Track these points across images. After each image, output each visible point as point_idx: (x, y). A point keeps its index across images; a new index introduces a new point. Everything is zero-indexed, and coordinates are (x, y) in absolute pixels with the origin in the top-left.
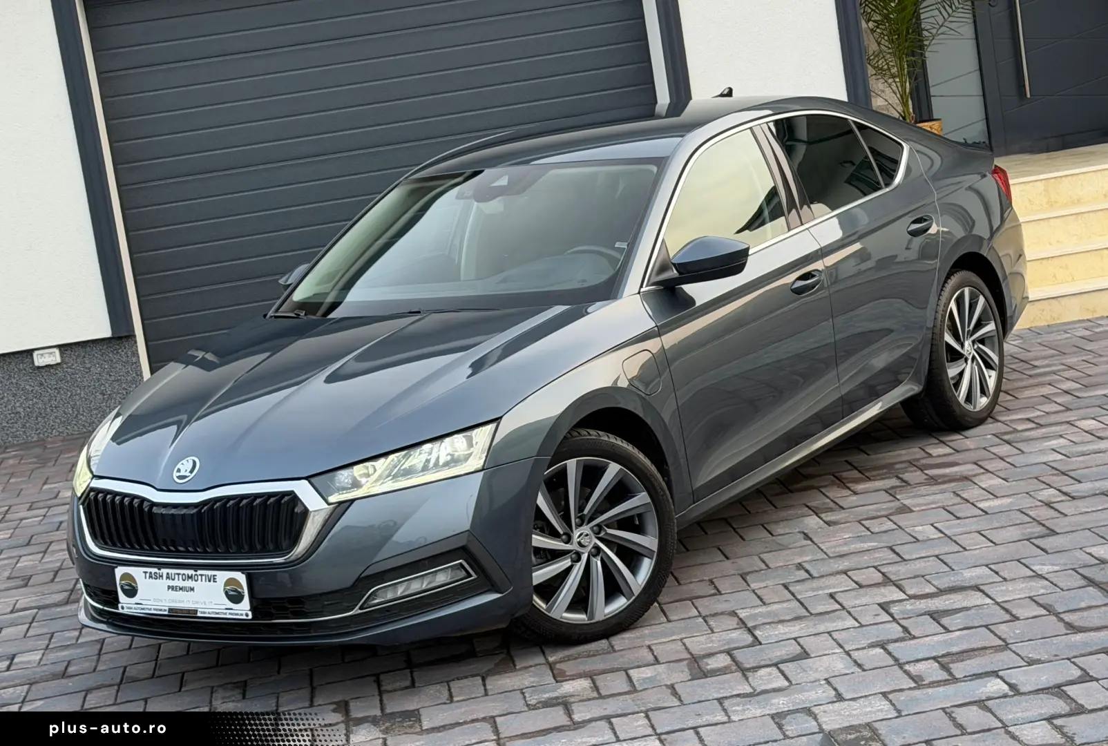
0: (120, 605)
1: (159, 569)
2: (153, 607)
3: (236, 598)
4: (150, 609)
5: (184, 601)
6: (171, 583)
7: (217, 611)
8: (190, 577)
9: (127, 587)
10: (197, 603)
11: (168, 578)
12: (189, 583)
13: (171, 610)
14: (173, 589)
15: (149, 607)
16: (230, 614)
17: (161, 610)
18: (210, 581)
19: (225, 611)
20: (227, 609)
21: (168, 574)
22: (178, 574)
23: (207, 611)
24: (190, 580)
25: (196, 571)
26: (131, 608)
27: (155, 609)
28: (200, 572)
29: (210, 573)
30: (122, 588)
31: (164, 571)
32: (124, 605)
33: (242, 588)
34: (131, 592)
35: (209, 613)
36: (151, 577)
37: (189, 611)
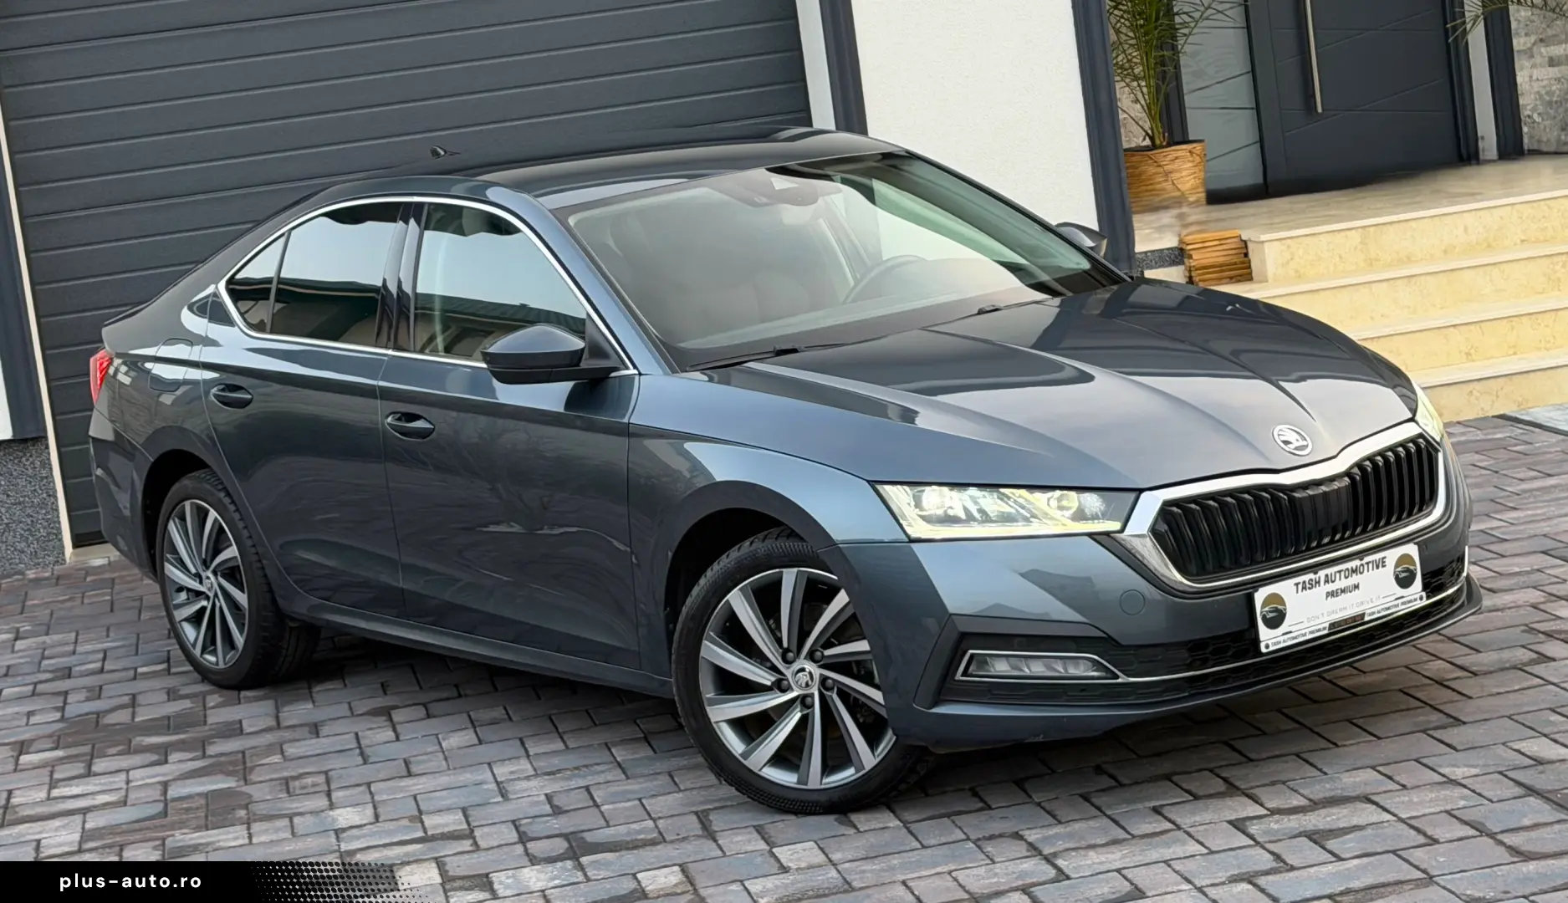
0: (1263, 645)
1: (1316, 573)
2: (1307, 631)
3: (1404, 581)
4: (1305, 635)
5: (1345, 607)
6: (1331, 587)
7: (1386, 606)
8: (1354, 571)
9: (1271, 615)
10: (1362, 603)
11: (1327, 581)
12: (1354, 580)
13: (1332, 625)
14: (1333, 595)
15: (1303, 632)
16: (1403, 604)
17: (1319, 630)
18: (1378, 568)
19: (1396, 602)
20: (1397, 599)
21: (1327, 576)
22: (1340, 572)
23: (1375, 610)
24: (1354, 575)
25: (1362, 559)
26: (1279, 643)
27: (1311, 632)
28: (1367, 559)
29: (1377, 556)
30: (1264, 619)
31: (1322, 574)
32: (1270, 642)
33: (1415, 565)
34: (1276, 620)
35: (1379, 612)
36: (1304, 588)
37: (1354, 619)
